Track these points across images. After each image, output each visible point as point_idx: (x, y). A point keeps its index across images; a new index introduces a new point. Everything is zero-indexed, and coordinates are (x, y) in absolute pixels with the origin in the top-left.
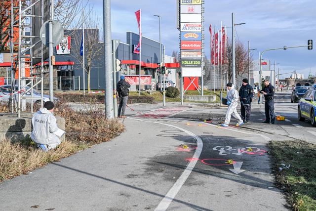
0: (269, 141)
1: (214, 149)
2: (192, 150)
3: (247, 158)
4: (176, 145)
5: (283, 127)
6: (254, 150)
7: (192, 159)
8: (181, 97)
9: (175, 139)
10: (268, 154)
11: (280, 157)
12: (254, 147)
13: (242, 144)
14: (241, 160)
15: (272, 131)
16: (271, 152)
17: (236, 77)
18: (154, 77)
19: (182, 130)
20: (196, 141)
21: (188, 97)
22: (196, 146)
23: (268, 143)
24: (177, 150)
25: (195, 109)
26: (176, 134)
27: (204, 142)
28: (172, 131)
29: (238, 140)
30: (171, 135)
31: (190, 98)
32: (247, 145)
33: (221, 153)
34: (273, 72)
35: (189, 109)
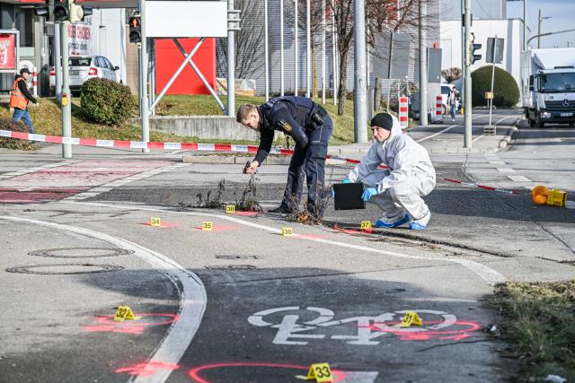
0: (498, 285)
1: (256, 320)
2: (154, 330)
3: (396, 357)
4: (83, 306)
5: (557, 229)
6: (429, 321)
7: (149, 367)
8: (141, 122)
9: (85, 281)
10: (491, 337)
11: (542, 348)
12: (431, 309)
13: (380, 297)
14: (366, 366)
15: (510, 247)
16: (503, 329)
17: (370, 43)
18: (29, 41)
19: (126, 245)
20: (176, 290)
21: (173, 121)
22: (175, 310)
23: (490, 291)
24: (88, 330)
25: (196, 168)
26: (91, 261)
27: (211, 293)
28: (77, 253)
29: (363, 281)
30: (68, 269)
31: (180, 124)
32: (401, 302)
33: (280, 339)
34: (516, 24)
35: (168, 167)
